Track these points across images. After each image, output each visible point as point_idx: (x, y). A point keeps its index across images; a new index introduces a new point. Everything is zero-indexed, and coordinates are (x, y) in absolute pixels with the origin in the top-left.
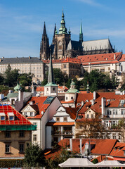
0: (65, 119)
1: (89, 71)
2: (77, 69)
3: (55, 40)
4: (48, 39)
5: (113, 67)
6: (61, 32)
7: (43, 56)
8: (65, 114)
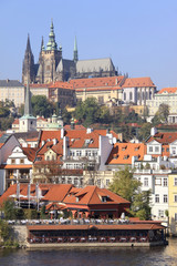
0: (22, 161)
1: (84, 100)
2: (68, 96)
3: (41, 59)
4: (32, 57)
5: (114, 95)
6: (49, 48)
7: (26, 78)
8: (22, 155)
